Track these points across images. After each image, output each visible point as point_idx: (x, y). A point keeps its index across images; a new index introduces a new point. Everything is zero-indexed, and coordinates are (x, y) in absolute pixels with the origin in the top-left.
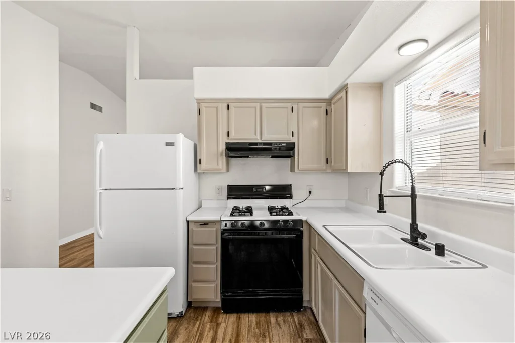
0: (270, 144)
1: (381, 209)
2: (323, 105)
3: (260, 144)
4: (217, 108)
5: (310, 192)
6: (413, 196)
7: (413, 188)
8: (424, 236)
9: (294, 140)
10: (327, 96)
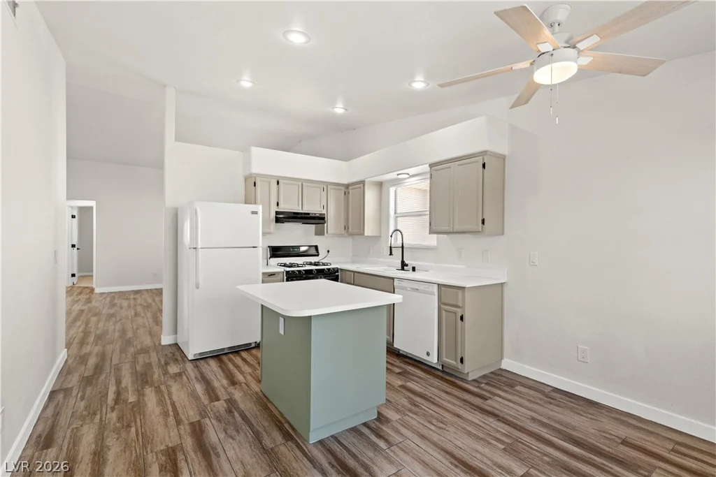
0: (308, 214)
1: (391, 254)
2: (343, 188)
3: (301, 213)
4: (269, 183)
5: (328, 251)
6: (403, 247)
7: (403, 244)
8: (407, 265)
9: (324, 212)
10: (346, 182)
